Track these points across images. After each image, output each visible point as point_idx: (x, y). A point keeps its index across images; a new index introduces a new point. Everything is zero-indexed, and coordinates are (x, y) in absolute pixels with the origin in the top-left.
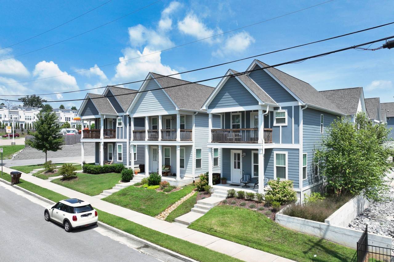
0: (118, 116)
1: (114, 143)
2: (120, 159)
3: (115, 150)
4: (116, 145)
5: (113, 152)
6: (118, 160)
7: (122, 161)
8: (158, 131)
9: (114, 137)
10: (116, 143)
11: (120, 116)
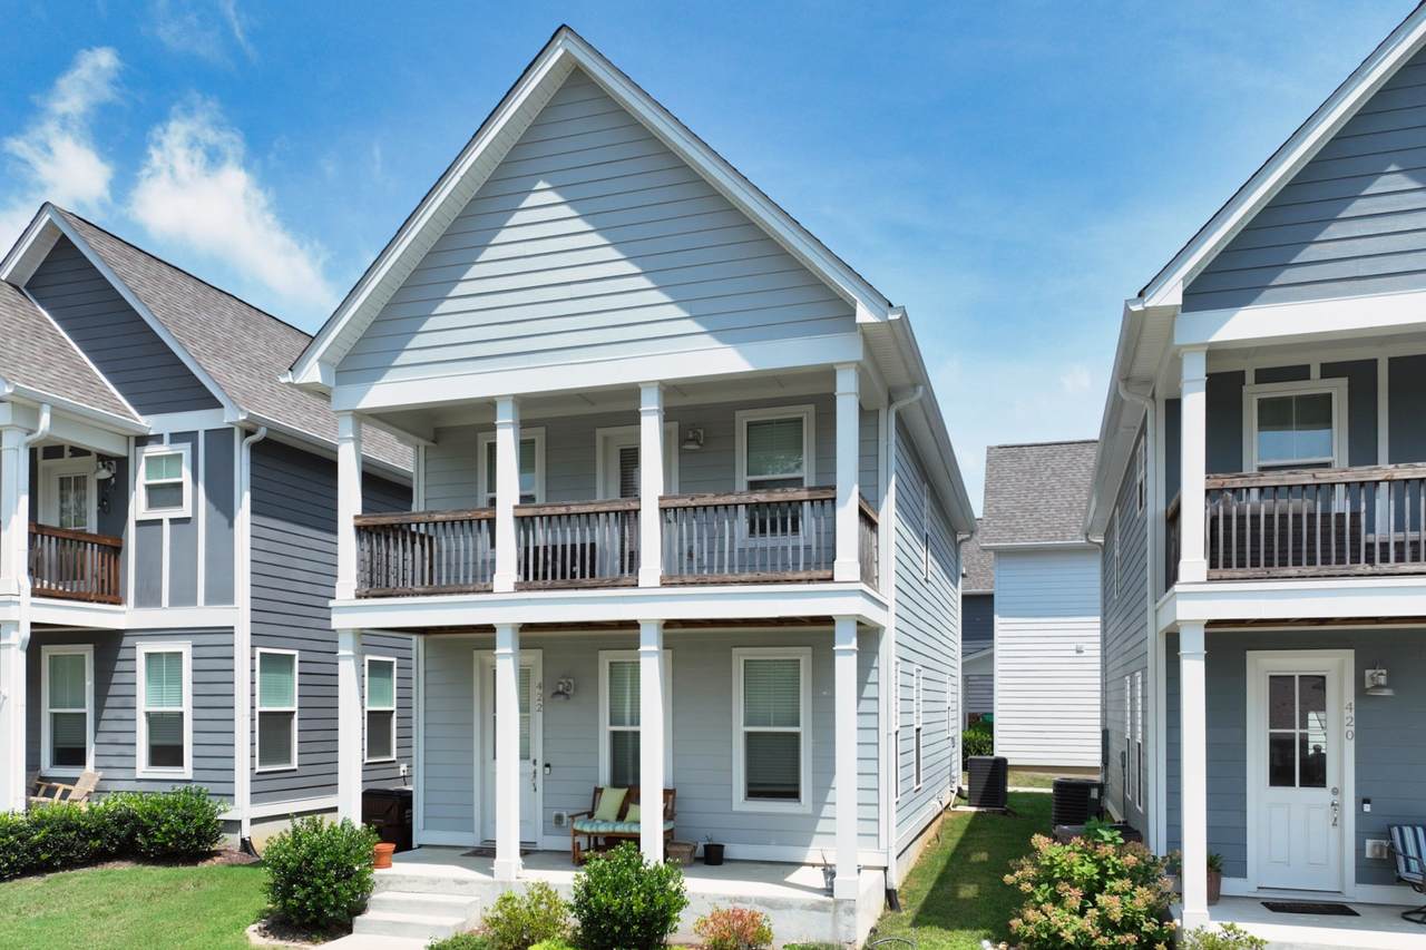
0: (142, 440)
1: (108, 644)
2: (166, 753)
3: (115, 690)
4: (123, 654)
5: (100, 708)
6: (144, 769)
7: (187, 771)
9: (110, 593)
10: (126, 641)
11: (166, 438)
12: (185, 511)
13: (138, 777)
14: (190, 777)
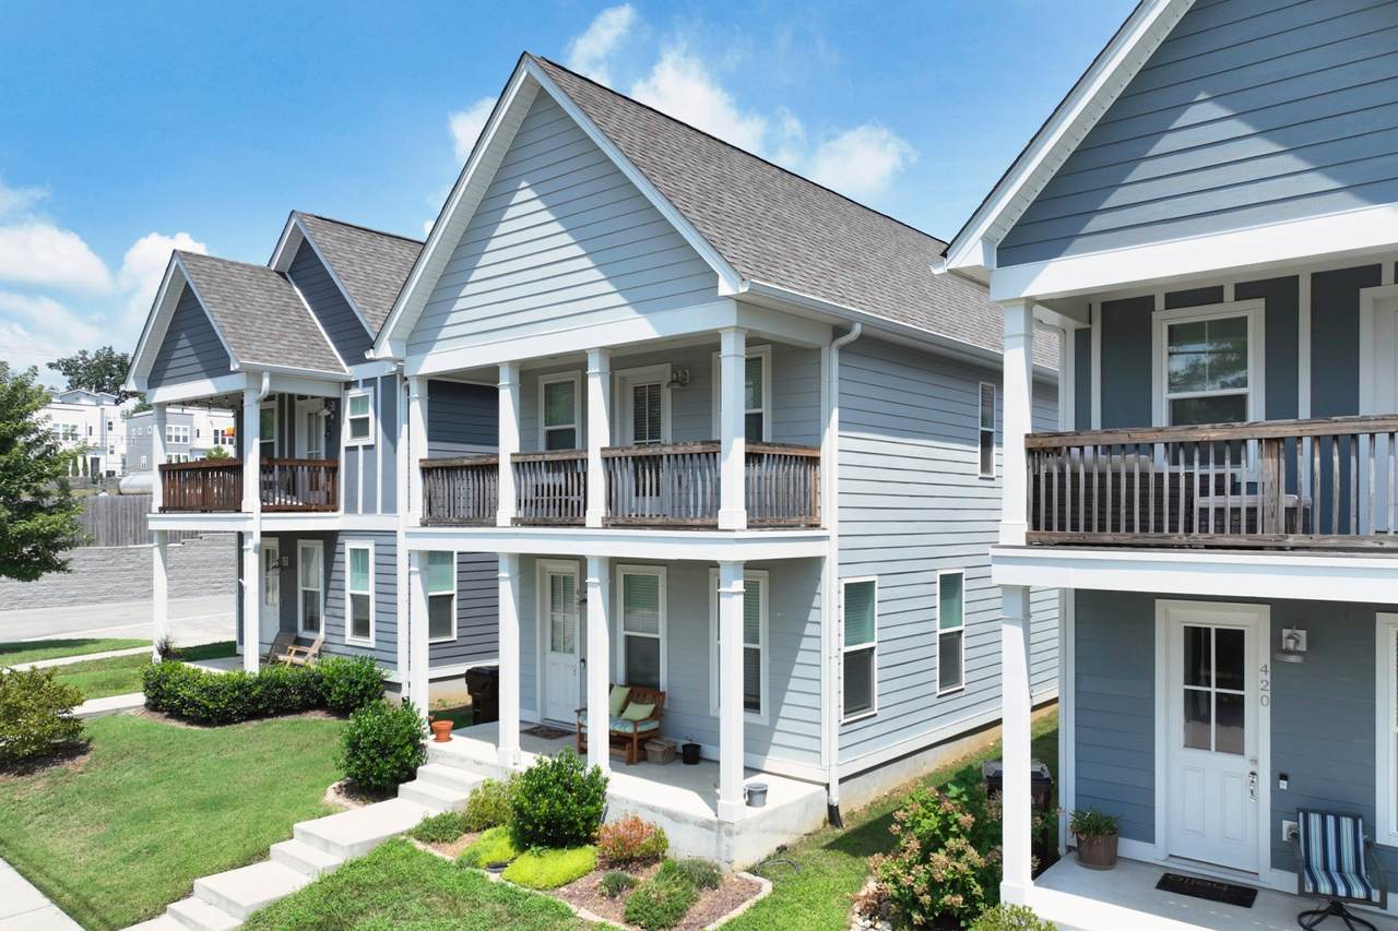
0: (348, 385)
1: (330, 539)
2: (361, 627)
3: (334, 576)
4: (338, 549)
5: (327, 588)
6: (349, 637)
7: (371, 642)
8: (585, 461)
9: (331, 505)
10: (340, 539)
11: (361, 383)
12: (369, 441)
13: (347, 643)
14: (373, 646)
